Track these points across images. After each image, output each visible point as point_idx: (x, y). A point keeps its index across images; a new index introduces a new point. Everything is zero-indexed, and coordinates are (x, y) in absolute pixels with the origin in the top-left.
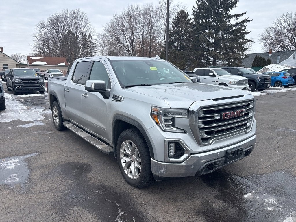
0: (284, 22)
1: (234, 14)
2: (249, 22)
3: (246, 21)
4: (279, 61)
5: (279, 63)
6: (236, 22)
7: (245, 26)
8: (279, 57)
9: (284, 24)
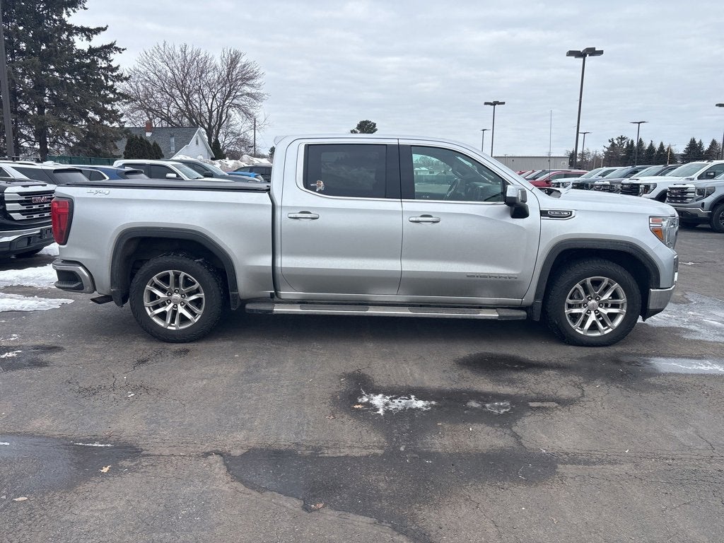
0: (161, 63)
1: (79, 26)
2: (118, 52)
3: (110, 48)
4: (173, 148)
5: (176, 152)
6: (91, 47)
7: (110, 61)
8: (173, 140)
9: (161, 66)
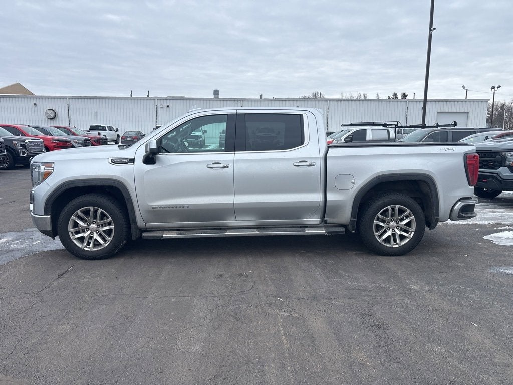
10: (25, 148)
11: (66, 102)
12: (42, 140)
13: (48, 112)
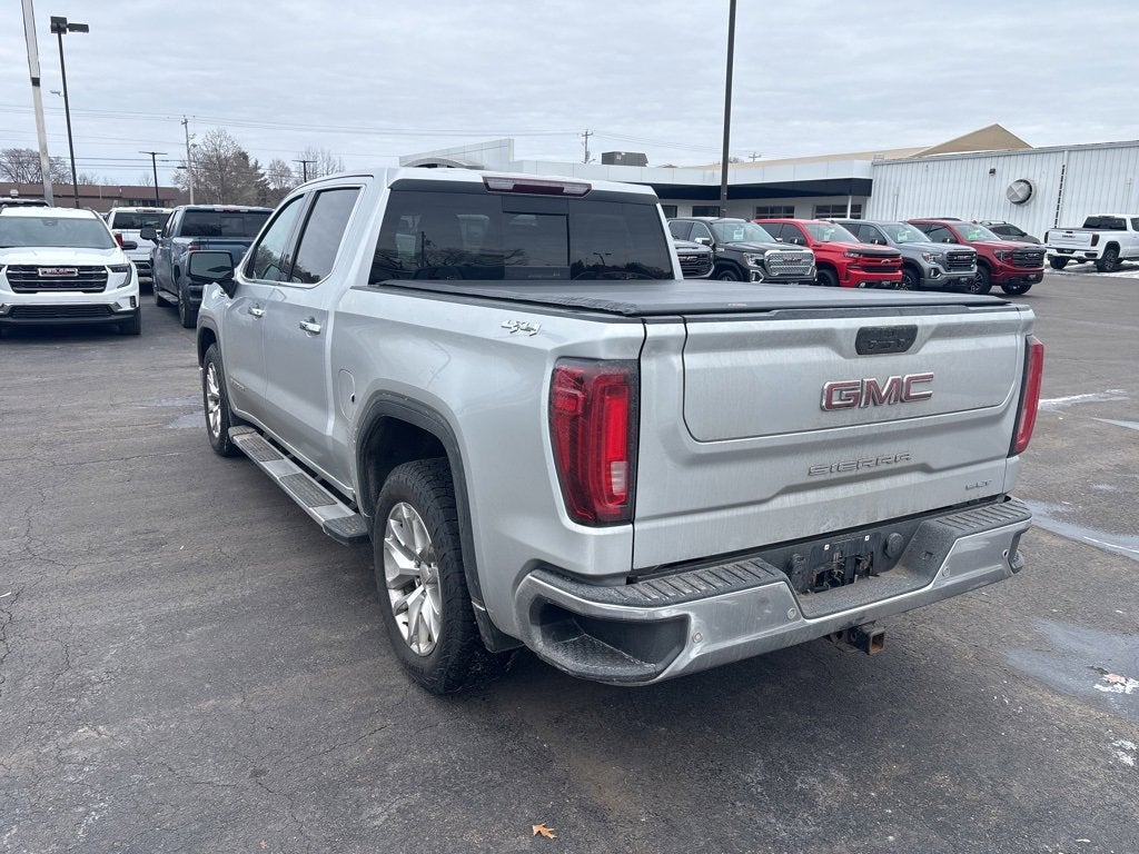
10: (764, 267)
11: (1059, 160)
12: (811, 251)
13: (1015, 188)
